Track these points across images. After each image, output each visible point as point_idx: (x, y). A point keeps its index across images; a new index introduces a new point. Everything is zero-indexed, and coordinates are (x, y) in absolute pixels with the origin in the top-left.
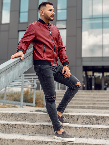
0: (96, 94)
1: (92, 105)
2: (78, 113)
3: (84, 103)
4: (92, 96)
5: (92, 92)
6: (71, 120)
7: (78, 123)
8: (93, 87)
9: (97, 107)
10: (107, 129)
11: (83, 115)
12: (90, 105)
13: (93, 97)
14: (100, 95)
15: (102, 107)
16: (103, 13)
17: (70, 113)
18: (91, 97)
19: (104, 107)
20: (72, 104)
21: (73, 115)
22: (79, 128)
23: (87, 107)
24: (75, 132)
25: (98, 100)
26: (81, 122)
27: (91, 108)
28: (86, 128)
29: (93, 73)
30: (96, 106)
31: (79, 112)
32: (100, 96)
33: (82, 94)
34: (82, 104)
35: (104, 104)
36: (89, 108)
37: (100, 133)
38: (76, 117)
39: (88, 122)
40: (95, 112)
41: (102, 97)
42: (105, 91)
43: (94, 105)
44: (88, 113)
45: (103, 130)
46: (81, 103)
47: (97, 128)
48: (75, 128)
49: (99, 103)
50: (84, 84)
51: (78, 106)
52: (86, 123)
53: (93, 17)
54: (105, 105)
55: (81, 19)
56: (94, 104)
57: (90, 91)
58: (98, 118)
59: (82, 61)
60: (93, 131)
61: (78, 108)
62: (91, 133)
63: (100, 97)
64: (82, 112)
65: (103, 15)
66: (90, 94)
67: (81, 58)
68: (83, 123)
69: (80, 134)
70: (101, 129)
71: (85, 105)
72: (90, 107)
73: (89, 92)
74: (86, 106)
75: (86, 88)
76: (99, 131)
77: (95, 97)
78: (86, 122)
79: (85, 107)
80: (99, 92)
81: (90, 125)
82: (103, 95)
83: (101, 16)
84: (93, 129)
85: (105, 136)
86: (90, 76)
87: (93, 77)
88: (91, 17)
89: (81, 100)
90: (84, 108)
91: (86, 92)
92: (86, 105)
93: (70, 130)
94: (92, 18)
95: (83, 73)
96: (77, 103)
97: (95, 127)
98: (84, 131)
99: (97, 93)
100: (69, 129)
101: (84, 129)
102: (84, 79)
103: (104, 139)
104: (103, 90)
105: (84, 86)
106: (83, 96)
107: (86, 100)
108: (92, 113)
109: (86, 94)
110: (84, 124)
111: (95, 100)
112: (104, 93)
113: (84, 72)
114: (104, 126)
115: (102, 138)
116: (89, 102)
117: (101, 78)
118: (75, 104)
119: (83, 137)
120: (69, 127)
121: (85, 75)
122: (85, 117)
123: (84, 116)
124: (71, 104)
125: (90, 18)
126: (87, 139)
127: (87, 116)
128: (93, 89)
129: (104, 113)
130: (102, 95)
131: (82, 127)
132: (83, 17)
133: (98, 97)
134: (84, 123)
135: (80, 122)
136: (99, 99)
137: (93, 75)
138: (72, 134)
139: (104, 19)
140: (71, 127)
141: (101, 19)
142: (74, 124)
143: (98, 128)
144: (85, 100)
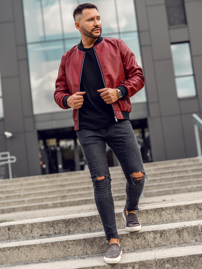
0: (66, 180)
1: (60, 200)
2: (32, 218)
3: (46, 198)
4: (59, 183)
5: (57, 176)
6: (20, 233)
7: (33, 238)
8: (60, 166)
9: (69, 202)
10: (84, 239)
11: (41, 221)
12: (57, 200)
13: (61, 186)
14: (72, 180)
15: (79, 201)
16: (63, 30)
17: (17, 222)
18: (57, 186)
19: (82, 201)
20: (24, 204)
21: (22, 225)
22: (35, 245)
23: (51, 205)
24: (29, 255)
25: (70, 190)
26: (39, 234)
27: (59, 205)
28: (47, 243)
29: (58, 141)
30: (68, 200)
31: (35, 216)
32: (74, 182)
33: (41, 183)
34: (42, 200)
35: (81, 195)
36: (55, 206)
37: (72, 249)
38: (29, 226)
39: (51, 233)
40: (64, 213)
41: (76, 184)
42: (81, 172)
43: (63, 199)
44: (51, 215)
45: (77, 242)
46: (40, 199)
47: (66, 241)
48: (28, 246)
49: (72, 195)
50: (44, 163)
51: (35, 206)
52: (48, 236)
53: (47, 39)
54: (83, 197)
55: (26, 44)
56: (64, 197)
57: (55, 175)
58: (67, 222)
59: (34, 122)
60: (61, 247)
61: (35, 209)
62: (57, 252)
63: (72, 184)
64: (40, 217)
65: (63, 35)
66: (54, 181)
67: (33, 116)
68: (42, 237)
69: (39, 257)
70: (74, 241)
71: (47, 201)
72: (57, 203)
73: (53, 177)
74: (50, 203)
75: (47, 170)
76: (70, 246)
77: (64, 186)
78: (47, 233)
79: (47, 205)
80: (70, 175)
81: (55, 236)
82: (79, 179)
83: (61, 37)
84: (60, 243)
85: (81, 252)
86: (54, 146)
87: (58, 149)
88: (43, 40)
89: (39, 193)
90: (46, 207)
91: (48, 177)
92: (50, 201)
93: (20, 252)
94: (45, 41)
95: (39, 143)
96: (33, 200)
97: (62, 240)
98: (46, 250)
99: (68, 177)
100: (17, 250)
101: (45, 246)
102: (42, 154)
103: (81, 258)
104: (78, 170)
105: (44, 166)
106: (42, 185)
107: (49, 193)
108: (58, 215)
109: (47, 182)
110: (44, 238)
111: (65, 190)
112: (79, 176)
113: (41, 142)
114: (79, 235)
115: (77, 257)
116: (55, 196)
117: (72, 148)
118: (30, 203)
119: (44, 261)
120: (16, 247)
121: (42, 147)
122: (44, 225)
123: (42, 223)
124: (22, 204)
125: (41, 42)
126: (50, 264)
127: (48, 222)
128: (60, 170)
129: (79, 212)
130: (76, 179)
131: (41, 244)
132: (29, 40)
133: (69, 184)
134: (44, 235)
135: (36, 235)
136: (71, 188)
137: (58, 145)
138: (24, 259)
139: (66, 41)
140: (21, 246)
141: (62, 42)
142: (26, 240)
143: (69, 241)
144: (46, 193)
